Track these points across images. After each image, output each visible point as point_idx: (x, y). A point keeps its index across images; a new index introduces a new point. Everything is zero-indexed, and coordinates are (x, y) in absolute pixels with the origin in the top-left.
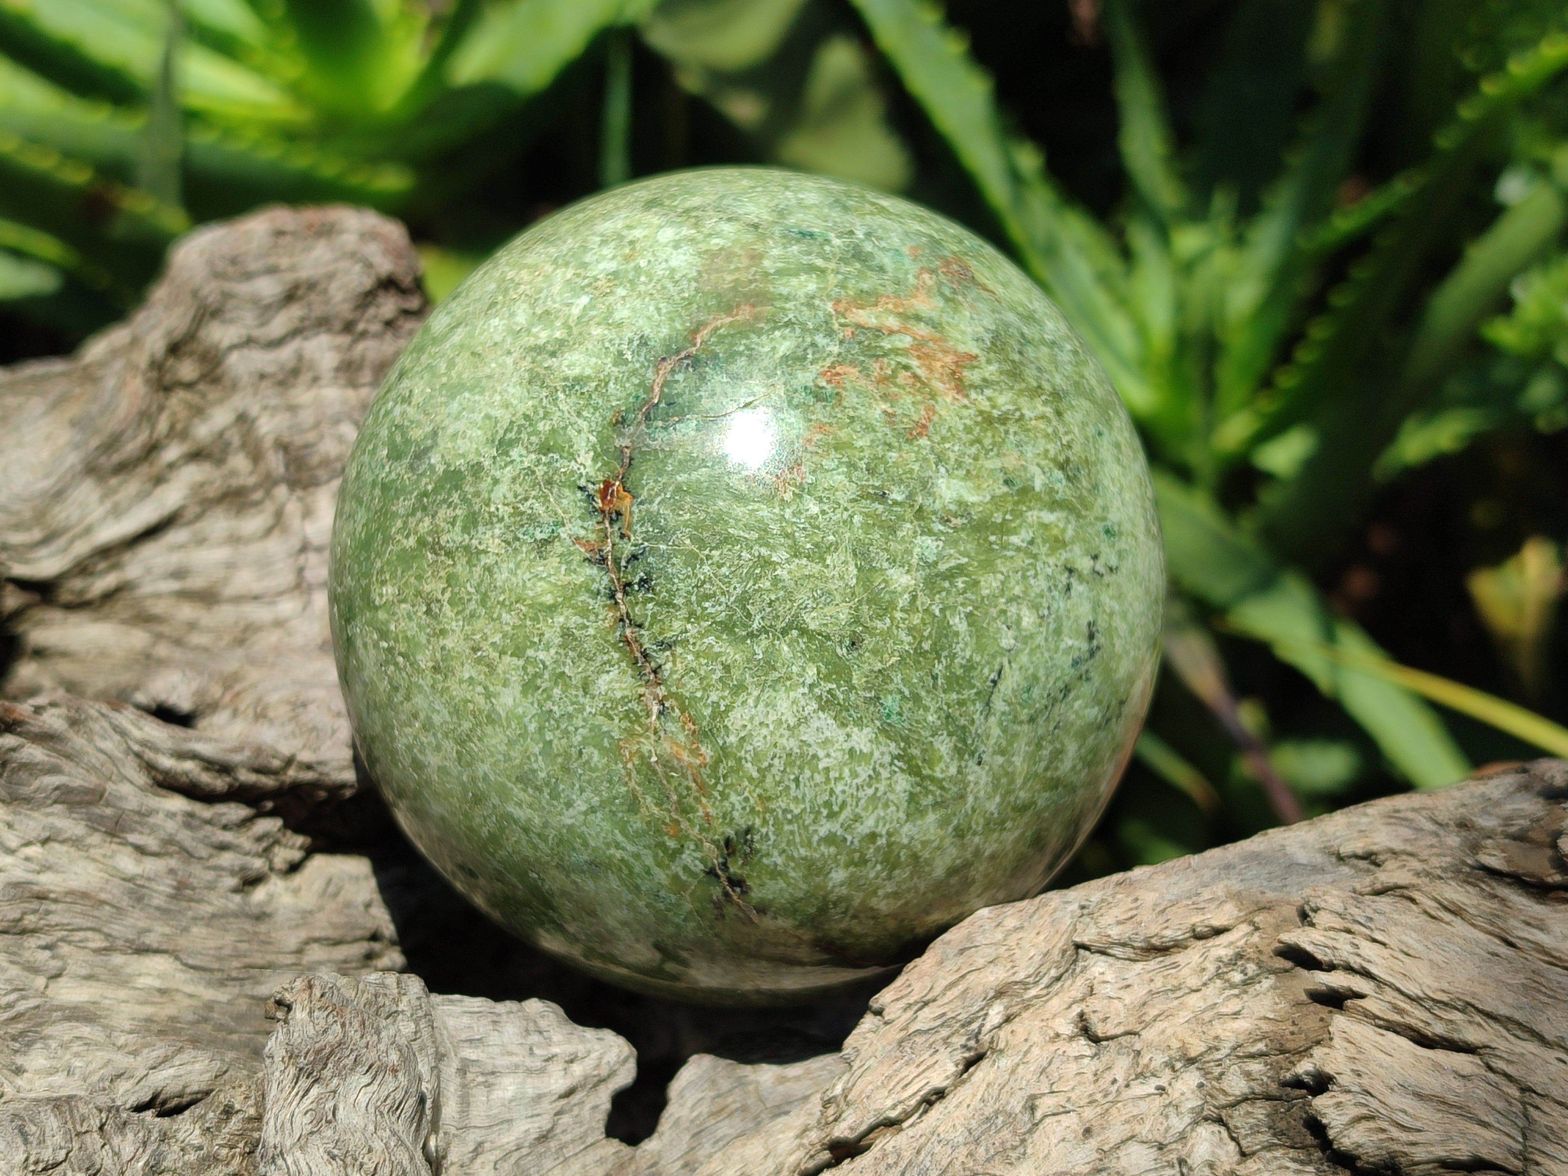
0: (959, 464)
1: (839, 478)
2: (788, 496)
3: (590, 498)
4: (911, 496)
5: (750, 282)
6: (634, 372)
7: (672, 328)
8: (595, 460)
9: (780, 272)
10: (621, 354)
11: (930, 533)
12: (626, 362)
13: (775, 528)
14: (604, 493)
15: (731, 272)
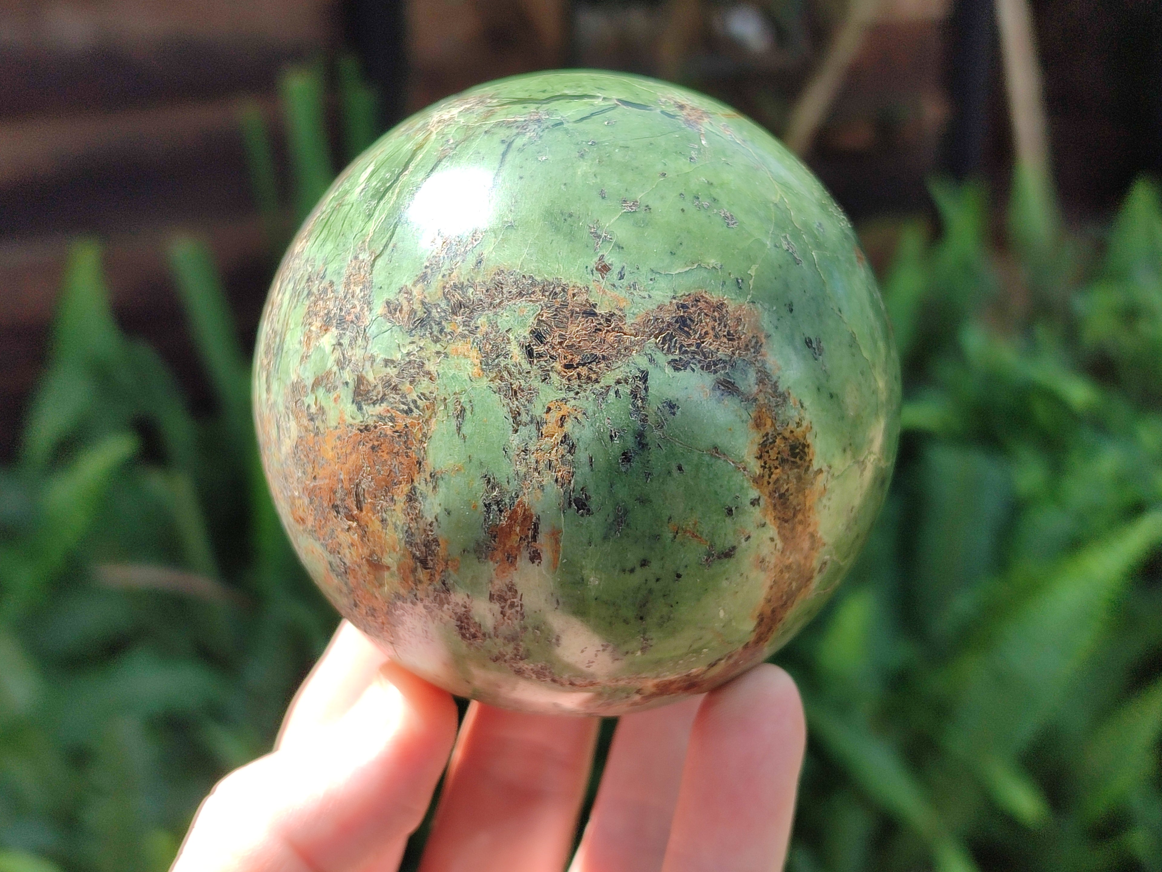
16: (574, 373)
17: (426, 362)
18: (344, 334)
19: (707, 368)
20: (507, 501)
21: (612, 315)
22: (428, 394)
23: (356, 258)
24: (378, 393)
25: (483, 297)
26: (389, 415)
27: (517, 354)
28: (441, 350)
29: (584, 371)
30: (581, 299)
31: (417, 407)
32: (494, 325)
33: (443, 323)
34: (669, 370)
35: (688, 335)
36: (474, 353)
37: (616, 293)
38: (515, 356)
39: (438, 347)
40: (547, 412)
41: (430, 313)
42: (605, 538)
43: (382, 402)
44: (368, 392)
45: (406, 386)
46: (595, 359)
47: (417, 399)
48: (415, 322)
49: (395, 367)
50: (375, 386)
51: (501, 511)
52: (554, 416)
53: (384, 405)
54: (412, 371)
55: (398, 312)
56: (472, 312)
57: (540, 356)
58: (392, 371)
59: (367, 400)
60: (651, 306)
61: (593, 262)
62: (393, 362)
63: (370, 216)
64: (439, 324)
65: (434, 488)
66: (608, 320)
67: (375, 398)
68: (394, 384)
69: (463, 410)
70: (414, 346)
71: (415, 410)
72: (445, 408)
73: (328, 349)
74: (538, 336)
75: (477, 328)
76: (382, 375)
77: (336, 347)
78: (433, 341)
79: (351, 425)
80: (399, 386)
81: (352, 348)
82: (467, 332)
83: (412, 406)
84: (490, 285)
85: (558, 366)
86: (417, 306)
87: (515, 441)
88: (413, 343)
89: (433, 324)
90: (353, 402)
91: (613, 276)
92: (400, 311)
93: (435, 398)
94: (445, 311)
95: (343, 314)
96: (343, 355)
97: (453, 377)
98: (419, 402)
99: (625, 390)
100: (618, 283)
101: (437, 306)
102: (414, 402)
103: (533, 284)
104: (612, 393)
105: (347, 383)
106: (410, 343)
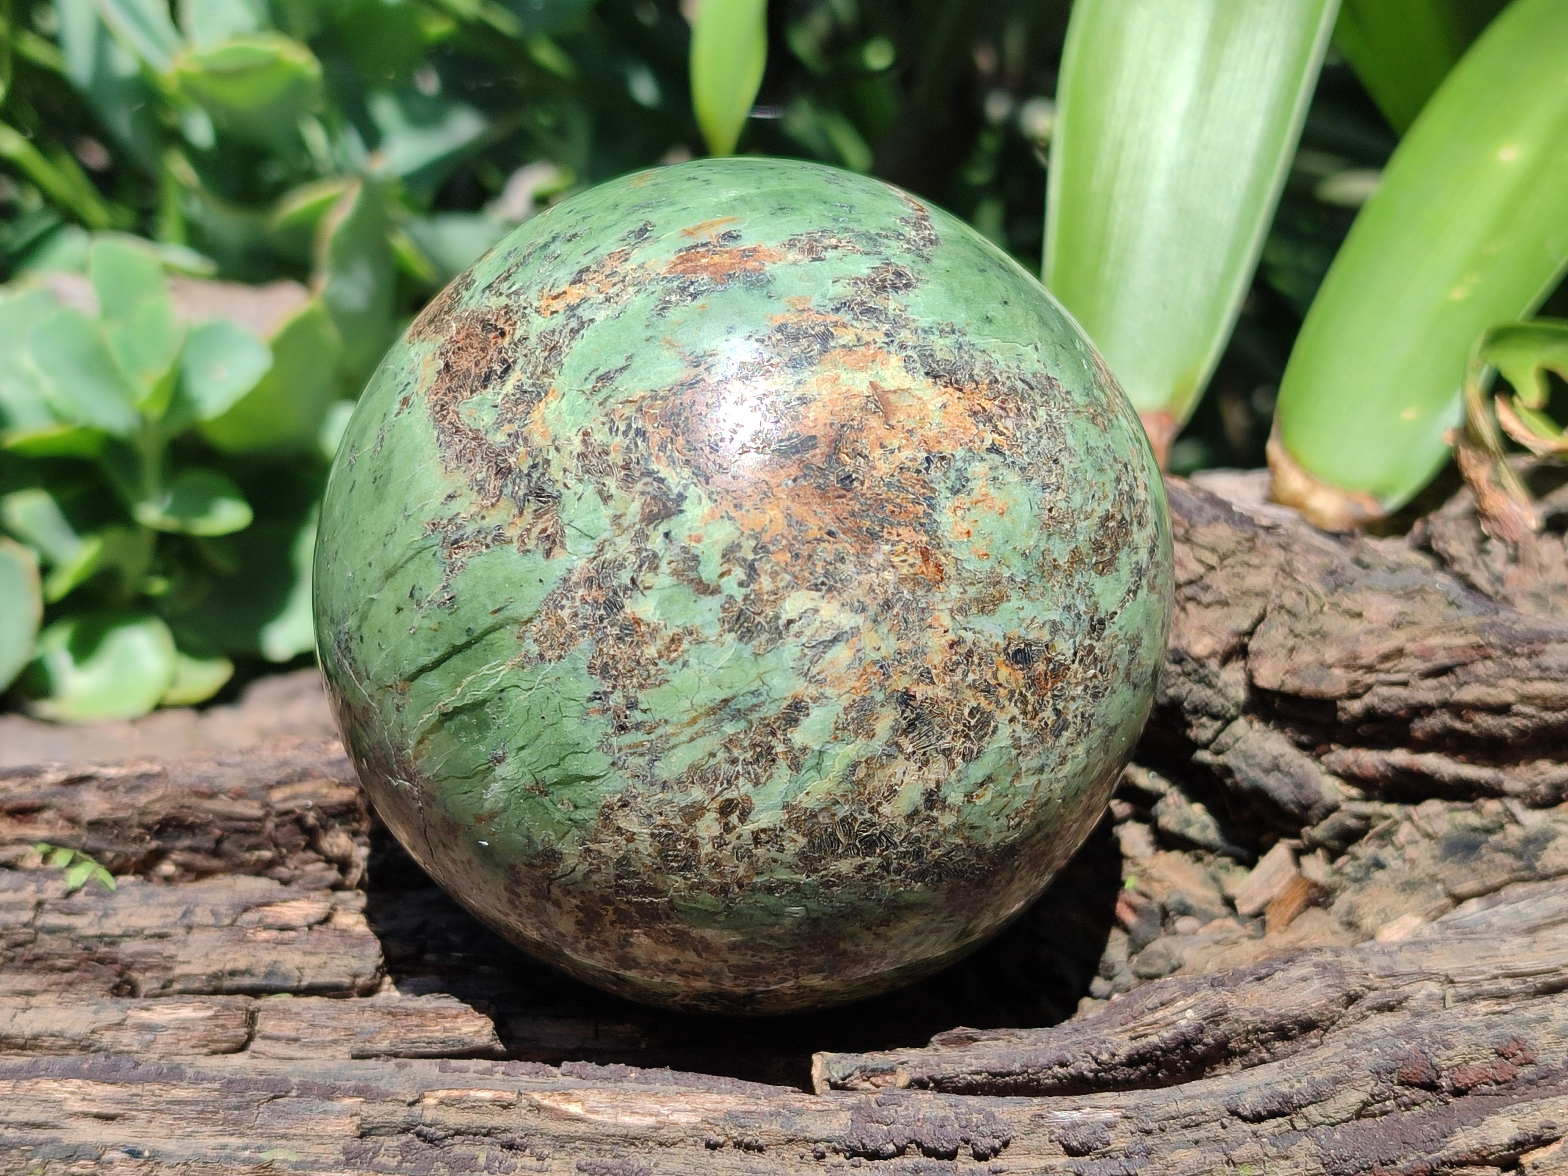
17: (575, 453)
18: (620, 587)
20: (675, 284)
22: (607, 426)
24: (646, 484)
25: (478, 458)
26: (661, 454)
28: (552, 449)
31: (629, 426)
32: (498, 425)
33: (526, 472)
36: (536, 415)
38: (516, 379)
39: (552, 455)
40: (556, 312)
41: (526, 494)
43: (654, 472)
44: (654, 498)
47: (620, 432)
48: (545, 503)
49: (604, 484)
50: (642, 493)
51: (692, 283)
53: (654, 467)
54: (594, 461)
55: (548, 532)
56: (499, 455)
58: (612, 484)
59: (665, 493)
62: (600, 493)
64: (529, 475)
65: (711, 355)
67: (655, 484)
68: (623, 473)
69: (600, 379)
70: (568, 481)
71: (634, 426)
72: (609, 397)
75: (509, 435)
76: (623, 493)
77: (641, 588)
78: (549, 466)
79: (710, 498)
80: (621, 463)
81: (624, 559)
82: (520, 441)
83: (632, 434)
84: (464, 465)
86: (528, 516)
88: (565, 485)
89: (534, 480)
90: (682, 511)
92: (545, 530)
93: (606, 415)
94: (514, 483)
95: (602, 612)
96: (640, 566)
97: (572, 413)
98: (622, 428)
101: (513, 495)
102: (625, 433)
105: (667, 535)
106: (568, 488)
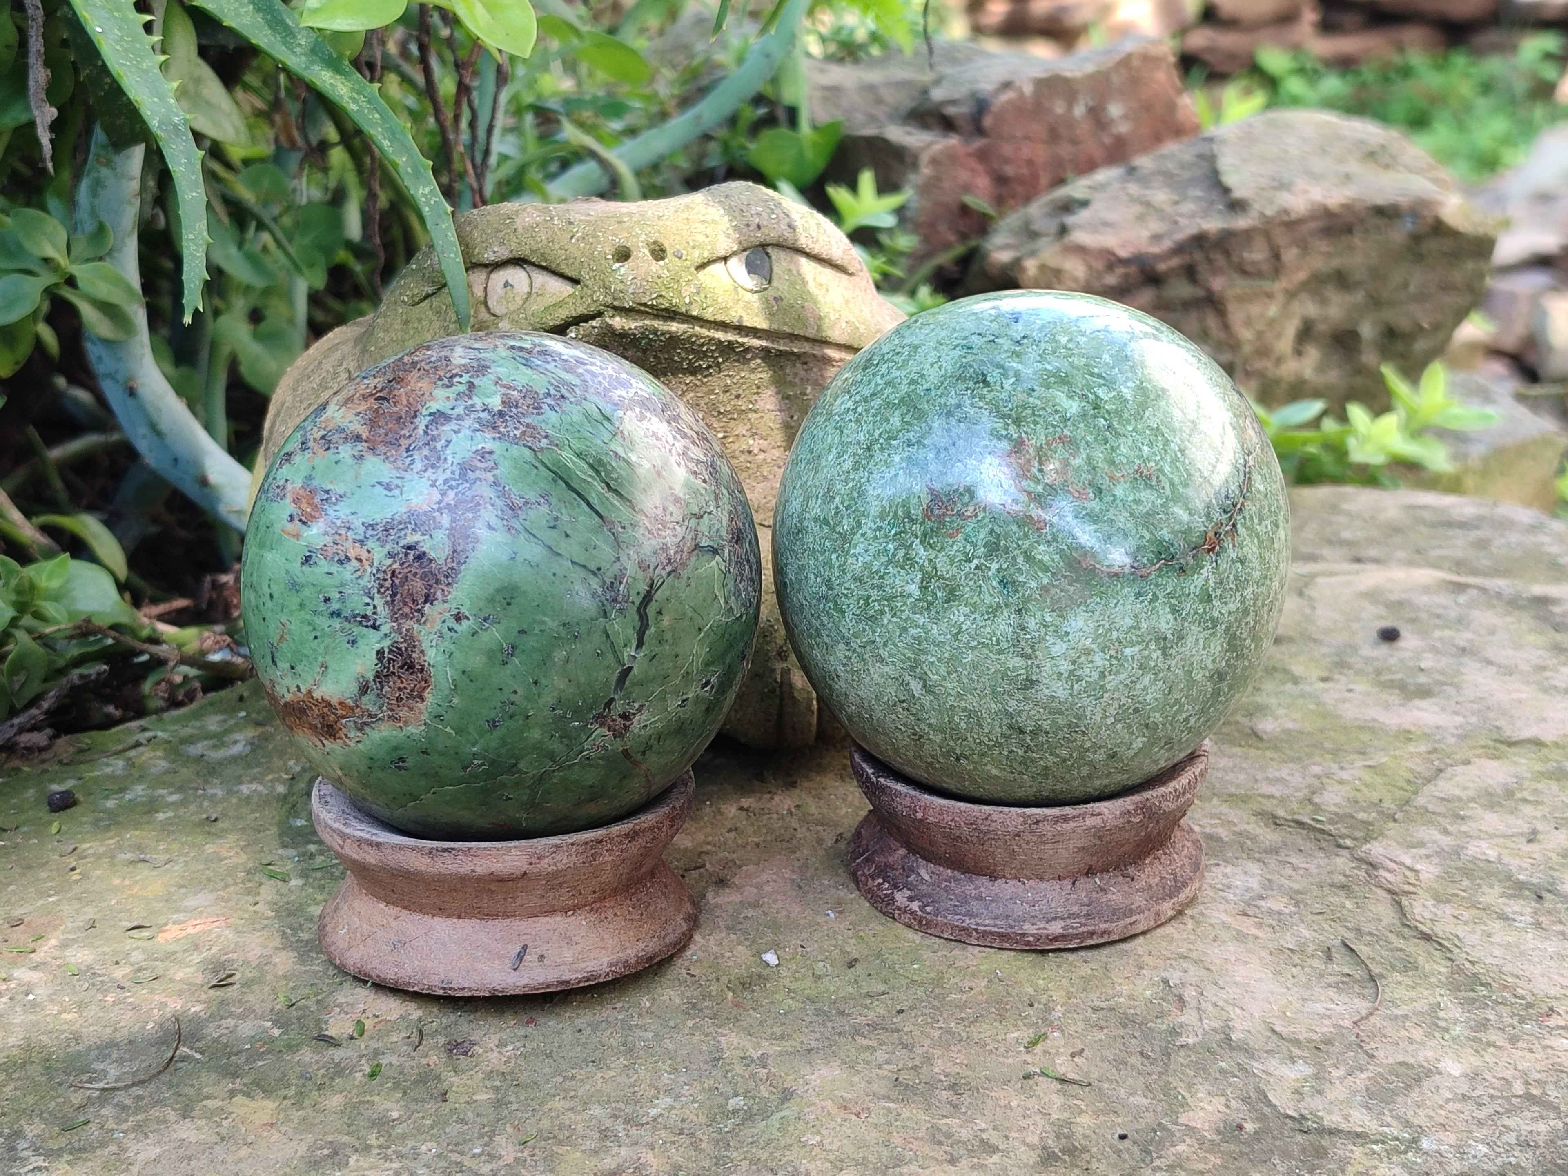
0: (1056, 412)
1: (1124, 450)
2: (1153, 464)
3: (1218, 554)
4: (1095, 417)
5: (1065, 577)
6: (1156, 585)
7: (1123, 587)
8: (1202, 567)
9: (1046, 569)
10: (1151, 601)
11: (1097, 397)
12: (1154, 594)
13: (1168, 458)
14: (1212, 549)
15: (1067, 591)
16: (388, 577)
19: (377, 675)
21: (422, 615)
23: (546, 437)
27: (411, 539)
29: (388, 584)
30: (439, 594)
34: (378, 647)
35: (401, 667)
37: (439, 622)
42: (287, 572)
45: (426, 451)
46: (394, 595)
52: (364, 555)
57: (406, 554)
60: (425, 646)
61: (465, 610)
63: (578, 455)
66: (419, 611)
73: (487, 401)
74: (420, 557)
85: (396, 566)
87: (357, 523)
91: (451, 623)
99: (369, 611)
100: (445, 625)
103: (459, 563)
104: (368, 600)
